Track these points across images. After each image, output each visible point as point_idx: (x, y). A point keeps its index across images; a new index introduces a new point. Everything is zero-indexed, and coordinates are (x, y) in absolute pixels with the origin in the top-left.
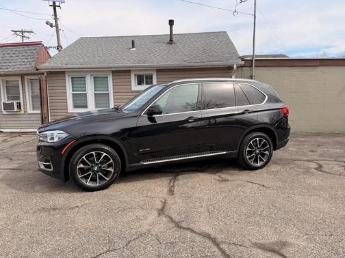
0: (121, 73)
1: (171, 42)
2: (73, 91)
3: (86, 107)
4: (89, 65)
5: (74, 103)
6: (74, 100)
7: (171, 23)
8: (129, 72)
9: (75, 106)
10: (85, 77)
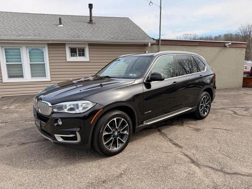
0: (56, 46)
1: (91, 21)
2: (7, 62)
3: (22, 76)
4: (25, 38)
5: (8, 74)
6: (8, 71)
7: (91, 6)
8: (64, 44)
9: (10, 77)
10: (19, 49)
